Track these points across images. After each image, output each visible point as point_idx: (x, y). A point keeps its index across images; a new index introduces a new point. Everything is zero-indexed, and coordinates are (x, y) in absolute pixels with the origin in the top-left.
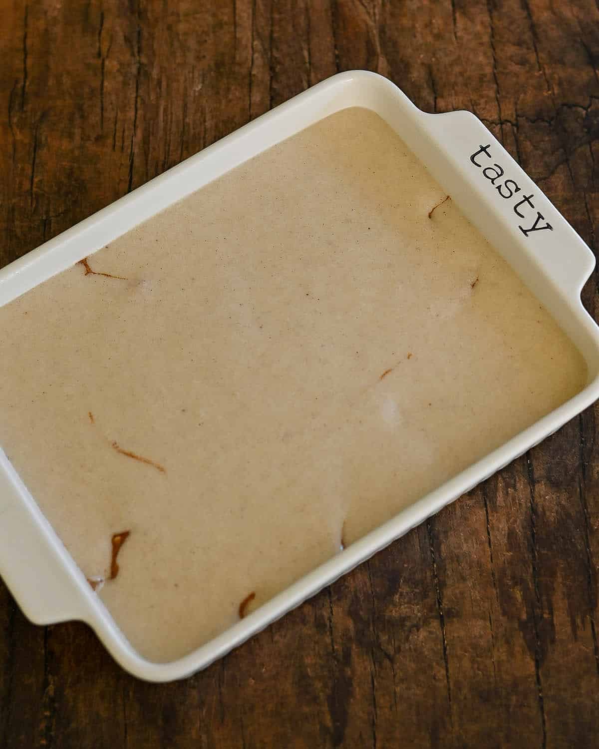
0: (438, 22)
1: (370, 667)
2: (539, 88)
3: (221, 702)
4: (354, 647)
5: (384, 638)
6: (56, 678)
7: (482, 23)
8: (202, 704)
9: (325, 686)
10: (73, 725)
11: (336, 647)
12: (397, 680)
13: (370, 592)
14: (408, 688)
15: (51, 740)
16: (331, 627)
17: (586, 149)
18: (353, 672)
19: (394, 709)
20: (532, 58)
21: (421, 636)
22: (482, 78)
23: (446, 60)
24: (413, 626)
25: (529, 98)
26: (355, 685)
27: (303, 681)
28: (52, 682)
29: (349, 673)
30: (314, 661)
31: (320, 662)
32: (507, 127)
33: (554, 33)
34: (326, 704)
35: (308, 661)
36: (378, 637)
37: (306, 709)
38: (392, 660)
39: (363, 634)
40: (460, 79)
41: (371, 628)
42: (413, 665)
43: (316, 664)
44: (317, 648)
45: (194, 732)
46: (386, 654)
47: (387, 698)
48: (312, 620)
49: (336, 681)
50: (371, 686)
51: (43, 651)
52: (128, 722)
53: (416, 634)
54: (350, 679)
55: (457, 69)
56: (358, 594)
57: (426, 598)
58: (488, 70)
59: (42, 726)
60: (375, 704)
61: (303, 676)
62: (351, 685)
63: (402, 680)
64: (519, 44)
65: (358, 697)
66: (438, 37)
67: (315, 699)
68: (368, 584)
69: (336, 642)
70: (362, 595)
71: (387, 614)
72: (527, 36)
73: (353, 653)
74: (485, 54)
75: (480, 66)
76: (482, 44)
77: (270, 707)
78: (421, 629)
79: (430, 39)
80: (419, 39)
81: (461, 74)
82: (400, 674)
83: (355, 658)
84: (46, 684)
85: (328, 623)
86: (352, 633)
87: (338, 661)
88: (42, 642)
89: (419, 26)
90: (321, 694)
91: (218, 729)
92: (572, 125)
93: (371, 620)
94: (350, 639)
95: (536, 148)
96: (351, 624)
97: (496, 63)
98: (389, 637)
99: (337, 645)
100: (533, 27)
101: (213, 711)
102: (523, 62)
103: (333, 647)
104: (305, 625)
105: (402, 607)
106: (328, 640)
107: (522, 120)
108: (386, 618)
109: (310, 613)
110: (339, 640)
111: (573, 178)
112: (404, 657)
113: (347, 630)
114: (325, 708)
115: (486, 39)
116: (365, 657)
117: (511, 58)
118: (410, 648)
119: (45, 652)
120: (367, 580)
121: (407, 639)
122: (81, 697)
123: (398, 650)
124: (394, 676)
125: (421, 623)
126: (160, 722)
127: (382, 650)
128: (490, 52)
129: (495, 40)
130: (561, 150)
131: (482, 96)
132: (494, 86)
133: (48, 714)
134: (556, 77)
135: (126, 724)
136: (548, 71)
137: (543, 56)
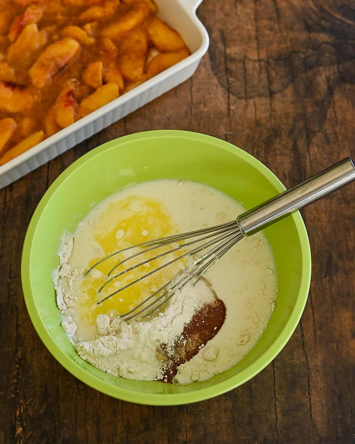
0: (227, 7)
2: (279, 43)
6: (22, 348)
7: (251, 8)
10: (31, 372)
15: (19, 380)
17: (303, 76)
20: (276, 26)
22: (249, 37)
23: (231, 27)
25: (274, 47)
28: (20, 351)
32: (263, 63)
33: (289, 13)
40: (238, 38)
51: (15, 335)
52: (59, 371)
55: (236, 32)
58: (253, 33)
59: (15, 372)
64: (270, 19)
66: (227, 15)
72: (274, 15)
74: (252, 25)
75: (249, 31)
76: (250, 19)
79: (222, 16)
80: (217, 17)
81: (239, 35)
84: (17, 351)
88: (15, 330)
89: (217, 9)
92: (297, 62)
95: (277, 74)
97: (257, 30)
100: (277, 10)
102: (271, 29)
107: (271, 60)
111: (296, 92)
115: (252, 16)
117: (265, 27)
119: (17, 335)
122: (35, 358)
128: (254, 23)
129: (257, 18)
130: (291, 76)
131: (249, 47)
132: (256, 42)
133: (18, 366)
134: (289, 37)
135: (58, 372)
136: (285, 34)
137: (282, 26)
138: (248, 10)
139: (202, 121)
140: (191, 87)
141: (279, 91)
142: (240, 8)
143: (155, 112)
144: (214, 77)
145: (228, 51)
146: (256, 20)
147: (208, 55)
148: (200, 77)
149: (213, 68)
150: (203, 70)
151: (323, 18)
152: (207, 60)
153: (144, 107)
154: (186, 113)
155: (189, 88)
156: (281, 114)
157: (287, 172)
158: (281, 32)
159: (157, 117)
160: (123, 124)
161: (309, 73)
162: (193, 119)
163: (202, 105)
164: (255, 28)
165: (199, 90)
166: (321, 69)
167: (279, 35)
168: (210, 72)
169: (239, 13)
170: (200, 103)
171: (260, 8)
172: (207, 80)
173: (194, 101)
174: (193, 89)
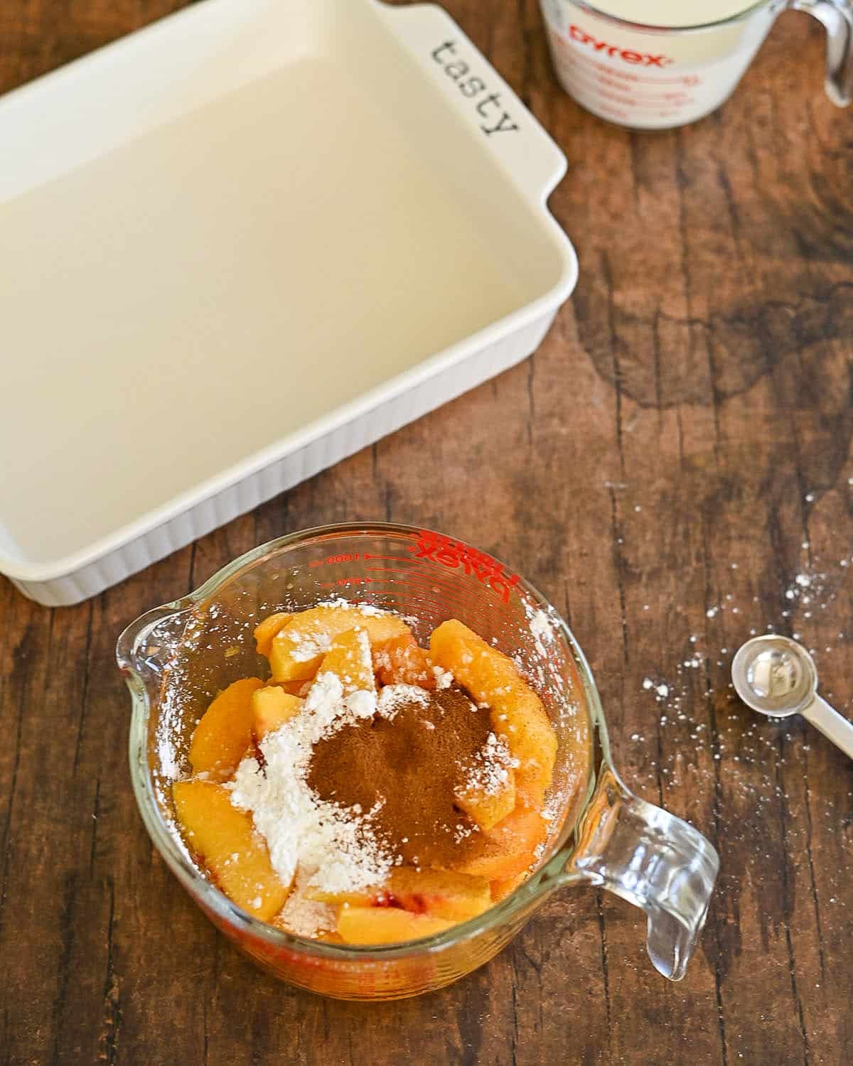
0: (616, 199)
1: (511, 978)
2: (738, 282)
5: (530, 942)
6: (122, 979)
7: (671, 202)
8: (301, 1016)
9: (455, 999)
10: (142, 1037)
12: (544, 994)
14: (558, 1004)
15: (113, 1053)
17: (794, 358)
18: (490, 983)
19: (539, 1028)
20: (731, 245)
21: (575, 941)
22: (668, 268)
23: (626, 245)
24: (566, 929)
25: (726, 292)
26: (492, 999)
28: (117, 984)
29: (485, 982)
32: (699, 328)
33: (760, 216)
34: (455, 1020)
36: (522, 941)
37: (430, 1026)
38: (538, 969)
40: (641, 269)
42: (565, 977)
45: (290, 1049)
46: (531, 961)
47: (531, 1015)
50: (512, 1000)
51: (107, 946)
52: (209, 1035)
53: (569, 938)
54: (486, 991)
55: (638, 257)
57: (583, 895)
58: (677, 259)
59: (103, 1036)
60: (516, 1022)
62: (487, 998)
63: (551, 994)
64: (716, 227)
65: (495, 1012)
66: (615, 217)
67: (442, 1014)
72: (726, 219)
74: (674, 240)
75: (667, 254)
76: (669, 227)
78: (576, 932)
79: (605, 219)
80: (593, 219)
81: (643, 262)
82: (548, 987)
83: (492, 966)
84: (110, 985)
88: (106, 935)
89: (593, 202)
90: (450, 1008)
91: (321, 1046)
92: (779, 328)
95: (733, 354)
97: (687, 251)
98: (536, 941)
100: (733, 209)
101: (315, 1024)
102: (720, 250)
105: (553, 905)
107: (717, 321)
111: (777, 396)
112: (553, 965)
114: (455, 1026)
115: (675, 221)
117: (704, 246)
118: (561, 955)
119: (110, 946)
121: (558, 944)
122: (153, 1003)
123: (547, 957)
124: (541, 988)
125: (576, 926)
126: (249, 1037)
127: (527, 957)
128: (679, 236)
129: (686, 224)
130: (763, 360)
131: (666, 290)
132: (683, 279)
133: (110, 1022)
134: (759, 270)
135: (206, 1037)
136: (750, 261)
137: (745, 243)
138: (665, 207)
139: (555, 457)
140: (530, 378)
141: (735, 393)
142: (645, 200)
143: (445, 433)
144: (586, 356)
145: (618, 298)
146: (683, 230)
147: (570, 306)
148: (552, 356)
149: (582, 337)
150: (559, 339)
151: (840, 229)
152: (569, 316)
153: (420, 422)
154: (518, 439)
155: (525, 382)
156: (741, 445)
157: (754, 580)
158: (742, 257)
159: (449, 446)
160: (370, 460)
161: (808, 354)
162: (535, 453)
163: (556, 421)
164: (681, 249)
165: (550, 386)
166: (836, 343)
167: (736, 264)
168: (576, 345)
169: (644, 213)
170: (551, 415)
171: (692, 204)
172: (567, 364)
173: (537, 409)
174: (536, 383)
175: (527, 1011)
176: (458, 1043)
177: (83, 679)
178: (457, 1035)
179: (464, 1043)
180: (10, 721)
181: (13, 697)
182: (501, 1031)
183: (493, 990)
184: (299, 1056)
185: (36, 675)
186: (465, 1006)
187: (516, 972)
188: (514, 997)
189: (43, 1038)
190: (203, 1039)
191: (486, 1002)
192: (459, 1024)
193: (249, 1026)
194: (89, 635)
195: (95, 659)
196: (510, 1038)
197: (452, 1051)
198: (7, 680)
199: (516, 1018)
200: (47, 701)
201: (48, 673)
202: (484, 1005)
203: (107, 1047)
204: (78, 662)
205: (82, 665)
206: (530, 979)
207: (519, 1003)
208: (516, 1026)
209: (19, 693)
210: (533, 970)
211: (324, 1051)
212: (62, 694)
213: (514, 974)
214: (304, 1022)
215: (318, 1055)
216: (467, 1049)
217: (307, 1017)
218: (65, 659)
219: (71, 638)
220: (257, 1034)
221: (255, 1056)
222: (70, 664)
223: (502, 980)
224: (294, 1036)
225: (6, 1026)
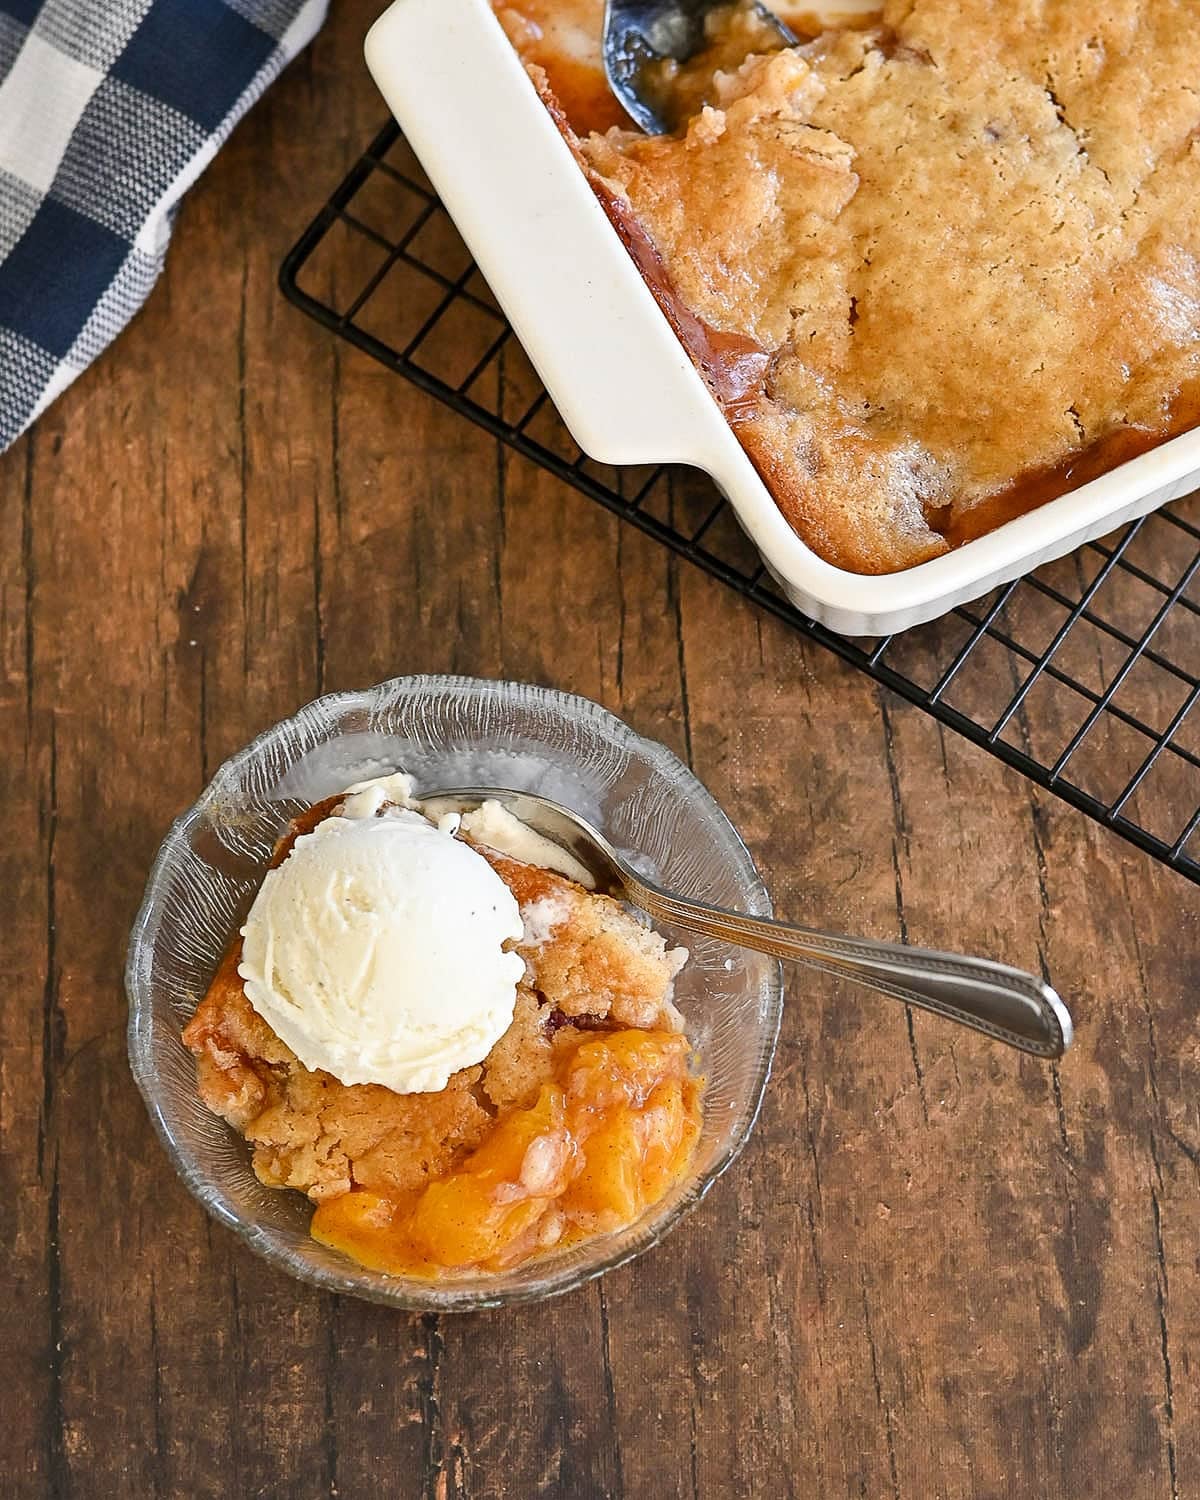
1: (1148, 1177)
3: (815, 1257)
4: (1110, 1130)
5: (1177, 1110)
8: (773, 1263)
9: (1049, 1219)
11: (1069, 1133)
13: (1142, 1007)
16: (1057, 1089)
18: (1110, 1188)
26: (1115, 1217)
27: (997, 1206)
29: (1102, 1188)
30: (1022, 1164)
31: (1037, 1165)
34: (1054, 1259)
35: (1008, 1163)
36: (1164, 1111)
37: (1010, 1272)
39: (1131, 1104)
41: (1148, 1088)
43: (1027, 1169)
44: (1026, 1135)
45: (758, 1325)
46: (1181, 1145)
47: (1188, 1243)
48: (1015, 1072)
49: (1073, 1208)
50: (1151, 1217)
54: (1105, 1203)
56: (1117, 1013)
60: (1161, 1257)
61: (1001, 1198)
62: (1108, 1216)
65: (1123, 1241)
67: (1028, 1247)
68: (1138, 990)
69: (1070, 1120)
70: (1125, 1013)
71: (1183, 1057)
73: (1110, 1147)
77: (927, 1267)
83: (1113, 1158)
85: (1049, 1078)
86: (1105, 1102)
87: (1076, 1162)
90: (1041, 1236)
91: (813, 1316)
93: (1147, 1069)
94: (1100, 1115)
96: (1101, 1080)
98: (1188, 1110)
99: (1072, 1128)
101: (800, 1277)
103: (1064, 1132)
104: (998, 1083)
106: (1052, 1117)
108: (1181, 1064)
109: (1010, 1058)
110: (1077, 1117)
113: (1093, 1093)
114: (1052, 1269)
116: (1136, 1154)
120: (1135, 981)
126: (682, 1306)
127: (1175, 1138)
175: (1182, 1236)
176: (1061, 1301)
177: (314, 647)
178: (1058, 1287)
179: (1072, 1300)
180: (184, 734)
181: (185, 690)
182: (1137, 1275)
183: (1116, 1201)
184: (775, 1337)
185: (224, 645)
186: (1068, 1232)
187: (1157, 1165)
188: (1157, 1213)
189: (306, 1325)
190: (599, 1315)
191: (1106, 1224)
192: (1060, 1265)
193: (680, 1286)
194: (317, 562)
195: (334, 610)
196: (1154, 1285)
197: (1050, 1314)
198: (170, 657)
199: (1161, 1250)
200: (250, 693)
201: (247, 640)
202: (1102, 1229)
203: (425, 1336)
204: (301, 618)
205: (310, 621)
206: (1183, 1178)
207: (1167, 1221)
208: (1162, 1264)
209: (197, 682)
210: (1187, 1160)
211: (819, 1325)
212: (277, 681)
213: (1154, 1170)
214: (780, 1277)
215: (809, 1332)
216: (1077, 1311)
217: (784, 1266)
218: (276, 613)
219: (283, 571)
220: (695, 1301)
221: (695, 1341)
222: (287, 620)
223: (1132, 1182)
224: (763, 1301)
225: (237, 1306)
